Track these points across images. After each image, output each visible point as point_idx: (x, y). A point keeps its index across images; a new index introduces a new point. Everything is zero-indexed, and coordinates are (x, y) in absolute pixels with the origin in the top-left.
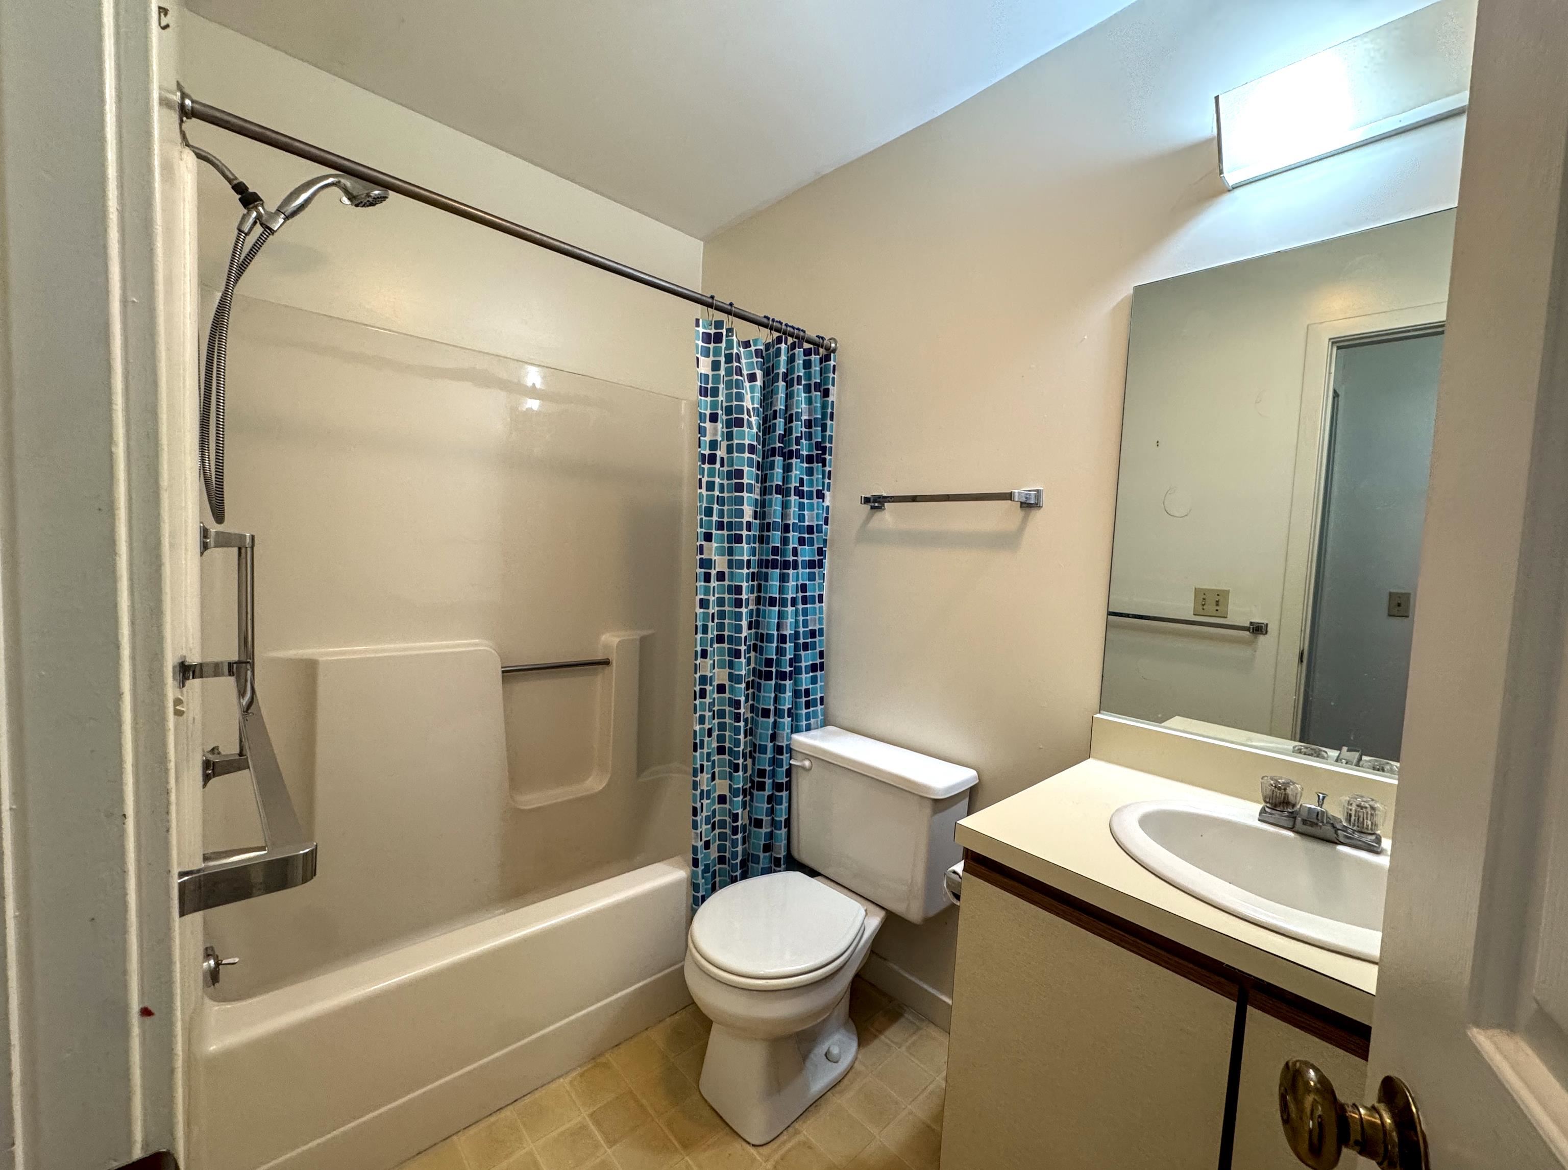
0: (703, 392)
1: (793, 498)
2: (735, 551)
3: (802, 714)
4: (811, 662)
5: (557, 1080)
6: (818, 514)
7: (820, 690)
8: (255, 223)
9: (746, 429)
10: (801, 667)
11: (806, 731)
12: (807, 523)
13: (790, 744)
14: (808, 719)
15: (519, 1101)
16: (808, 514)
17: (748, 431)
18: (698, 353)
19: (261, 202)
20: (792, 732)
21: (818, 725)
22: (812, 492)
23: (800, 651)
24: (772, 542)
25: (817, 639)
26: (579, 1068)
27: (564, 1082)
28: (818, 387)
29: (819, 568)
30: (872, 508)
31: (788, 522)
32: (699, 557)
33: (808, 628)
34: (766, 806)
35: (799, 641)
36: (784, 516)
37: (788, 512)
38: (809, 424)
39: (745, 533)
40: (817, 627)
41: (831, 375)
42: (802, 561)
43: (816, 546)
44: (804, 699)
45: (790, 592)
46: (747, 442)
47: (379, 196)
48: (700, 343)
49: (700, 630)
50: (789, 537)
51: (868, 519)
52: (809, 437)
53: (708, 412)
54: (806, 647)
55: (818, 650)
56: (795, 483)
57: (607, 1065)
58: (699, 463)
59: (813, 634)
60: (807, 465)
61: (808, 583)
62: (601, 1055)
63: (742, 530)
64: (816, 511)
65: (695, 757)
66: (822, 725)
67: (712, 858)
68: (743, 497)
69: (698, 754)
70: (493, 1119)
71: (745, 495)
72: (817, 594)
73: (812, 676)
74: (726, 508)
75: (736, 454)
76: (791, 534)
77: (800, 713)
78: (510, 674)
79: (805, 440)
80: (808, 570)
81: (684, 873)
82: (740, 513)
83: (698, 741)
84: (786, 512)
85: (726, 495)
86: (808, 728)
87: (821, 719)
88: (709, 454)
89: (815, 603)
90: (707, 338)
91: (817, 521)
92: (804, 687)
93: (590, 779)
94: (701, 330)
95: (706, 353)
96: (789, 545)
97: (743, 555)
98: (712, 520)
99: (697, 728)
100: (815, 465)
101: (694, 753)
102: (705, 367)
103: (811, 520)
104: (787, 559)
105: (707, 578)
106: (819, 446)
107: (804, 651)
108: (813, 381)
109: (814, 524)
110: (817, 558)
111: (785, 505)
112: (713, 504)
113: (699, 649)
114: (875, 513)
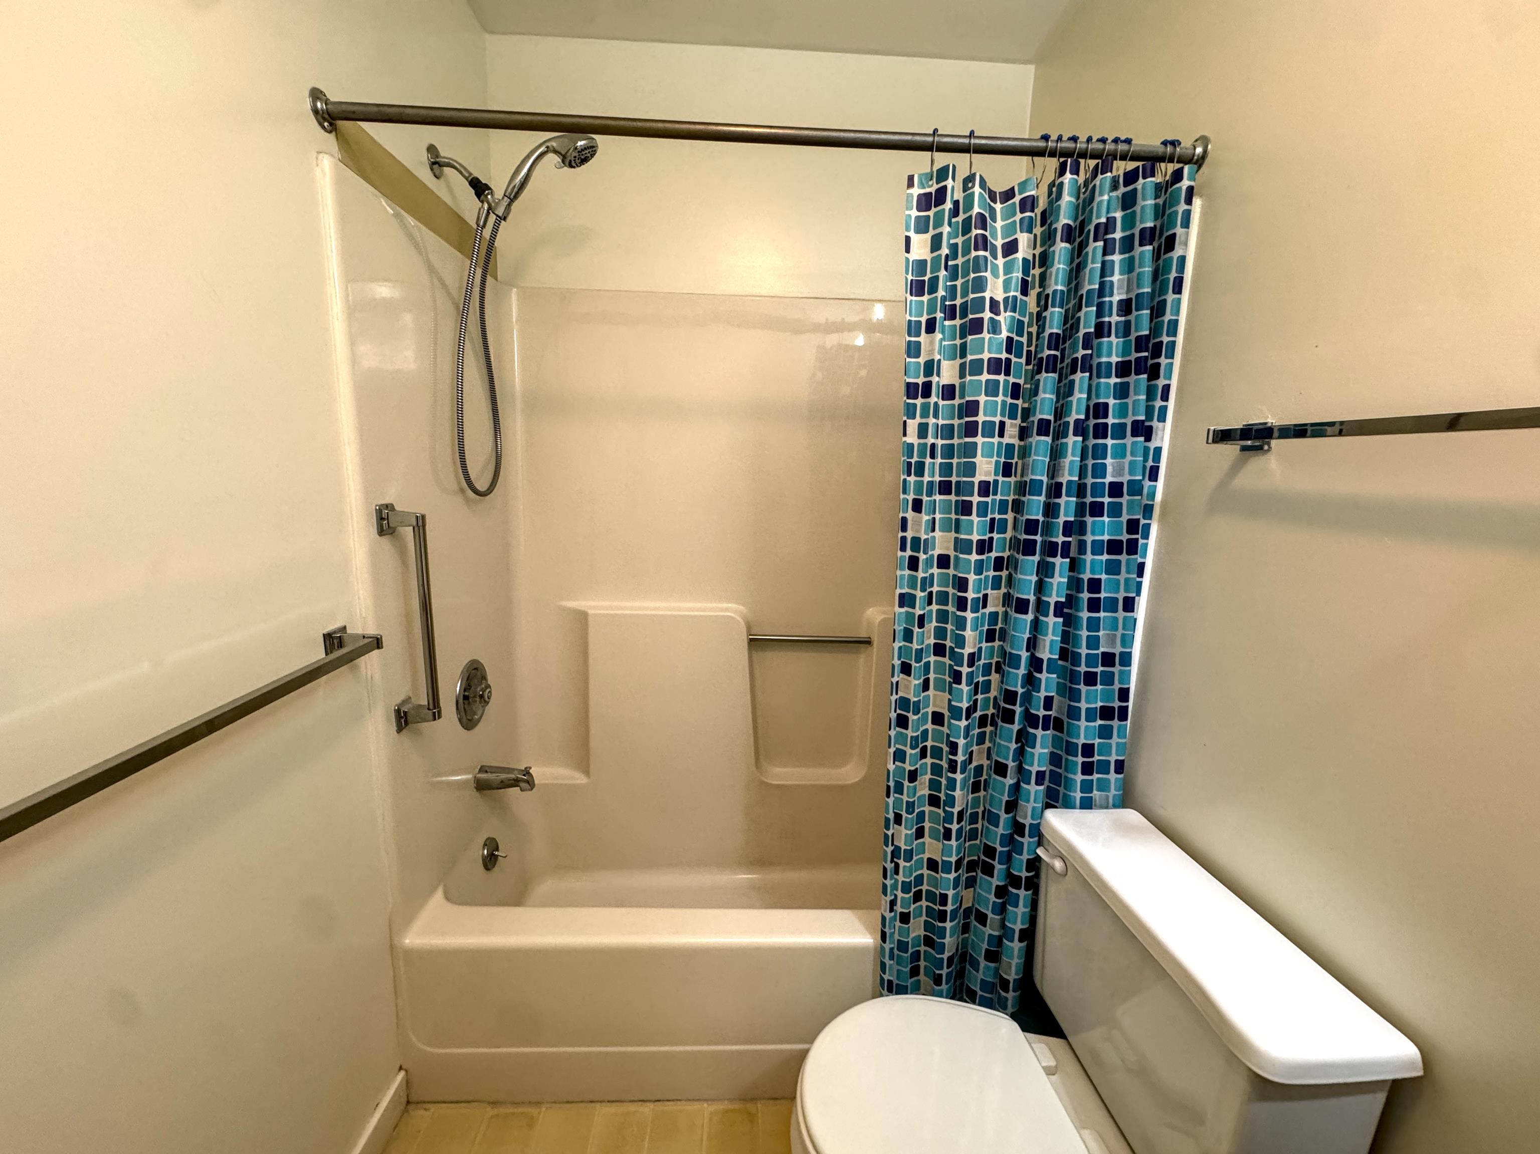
0: (917, 288)
1: (1073, 441)
2: (963, 526)
3: (1075, 781)
4: (1100, 704)
5: (702, 1103)
6: (1132, 463)
7: (1117, 750)
8: (488, 213)
9: (986, 335)
10: (1080, 708)
11: (1082, 807)
12: (1109, 479)
13: (1039, 824)
14: (1087, 787)
15: (661, 1103)
16: (1113, 464)
17: (990, 338)
18: (908, 229)
19: (490, 191)
20: (1048, 806)
21: (1108, 803)
22: (1124, 425)
23: (1079, 684)
24: (1027, 514)
25: (1116, 669)
26: (726, 1102)
27: (708, 1109)
28: (1147, 236)
29: (1128, 553)
30: (1244, 449)
31: (1060, 480)
32: (901, 534)
33: (1098, 649)
34: (992, 898)
35: (1078, 669)
36: (1053, 470)
37: (1062, 464)
38: (1126, 307)
39: (976, 499)
40: (1118, 650)
41: (1183, 207)
42: (1093, 542)
43: (1125, 517)
44: (1080, 759)
45: (1054, 593)
46: (986, 356)
47: (586, 147)
48: (914, 213)
49: (900, 635)
50: (1059, 504)
51: (1236, 468)
52: (1126, 329)
53: (923, 319)
54: (1090, 679)
55: (1117, 686)
56: (1078, 413)
57: (752, 1117)
58: (905, 398)
59: (1108, 659)
60: (1118, 380)
61: (1104, 577)
62: (754, 1100)
63: (972, 495)
64: (1129, 458)
65: (887, 804)
66: (1117, 802)
67: (912, 935)
68: (976, 444)
69: (891, 801)
70: (632, 1107)
71: (979, 440)
72: (1121, 596)
73: (1100, 725)
74: (955, 461)
75: (968, 378)
76: (1063, 500)
77: (1072, 779)
78: (756, 643)
79: (1117, 337)
80: (1105, 557)
81: (872, 941)
82: (970, 469)
83: (892, 784)
84: (1060, 462)
85: (956, 441)
86: (1087, 804)
87: (1115, 796)
88: (923, 383)
89: (1116, 611)
90: (925, 202)
91: (1130, 474)
92: (1082, 741)
93: (848, 767)
94: (916, 191)
95: (922, 226)
96: (1058, 517)
97: (971, 533)
98: (923, 481)
99: (891, 767)
100: (1132, 379)
101: (887, 799)
102: (921, 248)
103: (1119, 471)
104: (1054, 540)
105: (913, 564)
106: (1141, 343)
107: (1086, 684)
108: (1139, 226)
109: (1125, 479)
110: (1125, 537)
111: (1056, 454)
112: (925, 458)
113: (897, 663)
114: (1251, 457)
